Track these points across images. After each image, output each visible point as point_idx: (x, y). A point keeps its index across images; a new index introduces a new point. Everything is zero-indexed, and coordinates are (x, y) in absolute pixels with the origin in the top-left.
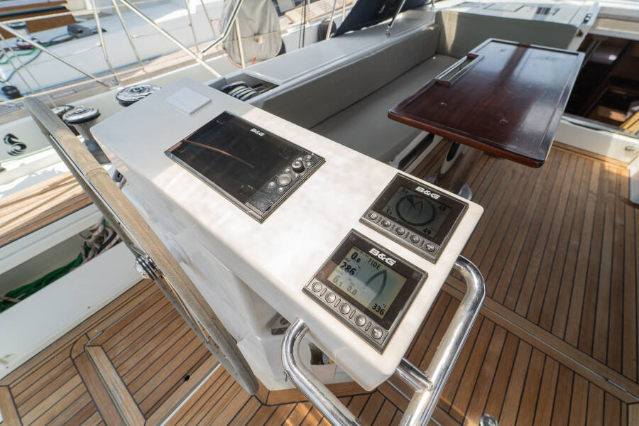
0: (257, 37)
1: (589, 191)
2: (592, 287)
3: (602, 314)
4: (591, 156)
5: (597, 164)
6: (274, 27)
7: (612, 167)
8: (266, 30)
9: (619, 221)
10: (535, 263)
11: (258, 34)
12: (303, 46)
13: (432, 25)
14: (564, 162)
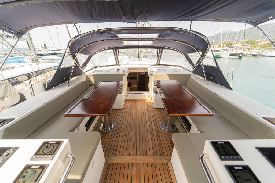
0: (3, 99)
1: (145, 110)
2: (152, 136)
3: (156, 141)
4: (143, 100)
5: (145, 102)
6: (13, 92)
7: (148, 101)
8: (9, 94)
9: (153, 114)
10: (138, 136)
11: (4, 97)
12: (34, 96)
13: (86, 79)
14: (138, 104)
